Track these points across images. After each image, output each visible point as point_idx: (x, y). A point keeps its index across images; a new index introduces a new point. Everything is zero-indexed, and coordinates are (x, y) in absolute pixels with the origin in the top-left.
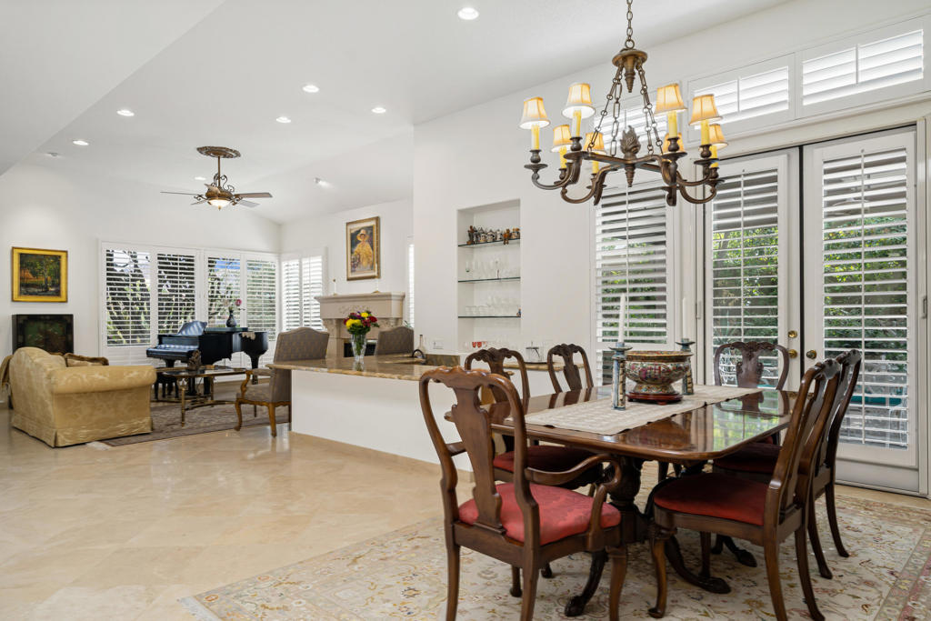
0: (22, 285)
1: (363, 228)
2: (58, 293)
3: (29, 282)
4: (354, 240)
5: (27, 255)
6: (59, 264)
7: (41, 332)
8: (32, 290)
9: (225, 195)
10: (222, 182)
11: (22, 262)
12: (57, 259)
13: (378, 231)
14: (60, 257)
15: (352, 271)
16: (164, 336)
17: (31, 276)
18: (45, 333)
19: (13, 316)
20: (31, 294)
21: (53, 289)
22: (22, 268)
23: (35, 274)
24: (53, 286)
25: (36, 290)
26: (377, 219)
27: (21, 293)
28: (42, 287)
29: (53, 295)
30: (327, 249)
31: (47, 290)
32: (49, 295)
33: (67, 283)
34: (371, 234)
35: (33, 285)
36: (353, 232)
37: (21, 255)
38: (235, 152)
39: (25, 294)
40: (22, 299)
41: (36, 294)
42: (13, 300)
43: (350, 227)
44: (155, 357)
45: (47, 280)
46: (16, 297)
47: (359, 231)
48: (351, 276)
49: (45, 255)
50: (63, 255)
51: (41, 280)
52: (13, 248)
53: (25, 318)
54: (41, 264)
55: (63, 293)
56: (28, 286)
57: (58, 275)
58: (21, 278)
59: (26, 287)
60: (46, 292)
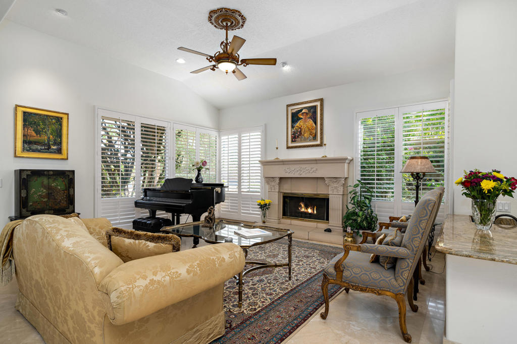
0: (25, 142)
1: (305, 108)
2: (59, 151)
3: (32, 139)
4: (295, 117)
5: (31, 114)
6: (61, 125)
7: (43, 186)
8: (34, 147)
11: (25, 120)
12: (59, 120)
13: (322, 110)
14: (61, 118)
15: (292, 141)
16: (148, 189)
17: (34, 134)
18: (49, 188)
19: (15, 171)
20: (34, 151)
21: (55, 147)
22: (25, 126)
23: (38, 132)
24: (55, 144)
25: (39, 147)
26: (321, 100)
27: (24, 150)
28: (45, 145)
29: (55, 153)
30: (266, 125)
31: (49, 148)
32: (51, 152)
34: (315, 113)
35: (36, 143)
36: (294, 111)
37: (25, 113)
39: (28, 151)
40: (26, 154)
41: (39, 151)
42: (16, 156)
43: (290, 108)
44: (141, 207)
45: (49, 138)
46: (19, 153)
47: (301, 110)
48: (290, 145)
49: (47, 116)
50: (65, 117)
51: (44, 138)
52: (17, 106)
53: (29, 173)
54: (44, 124)
55: (64, 151)
56: (30, 143)
57: (59, 135)
58: (24, 135)
59: (29, 144)
60: (48, 149)
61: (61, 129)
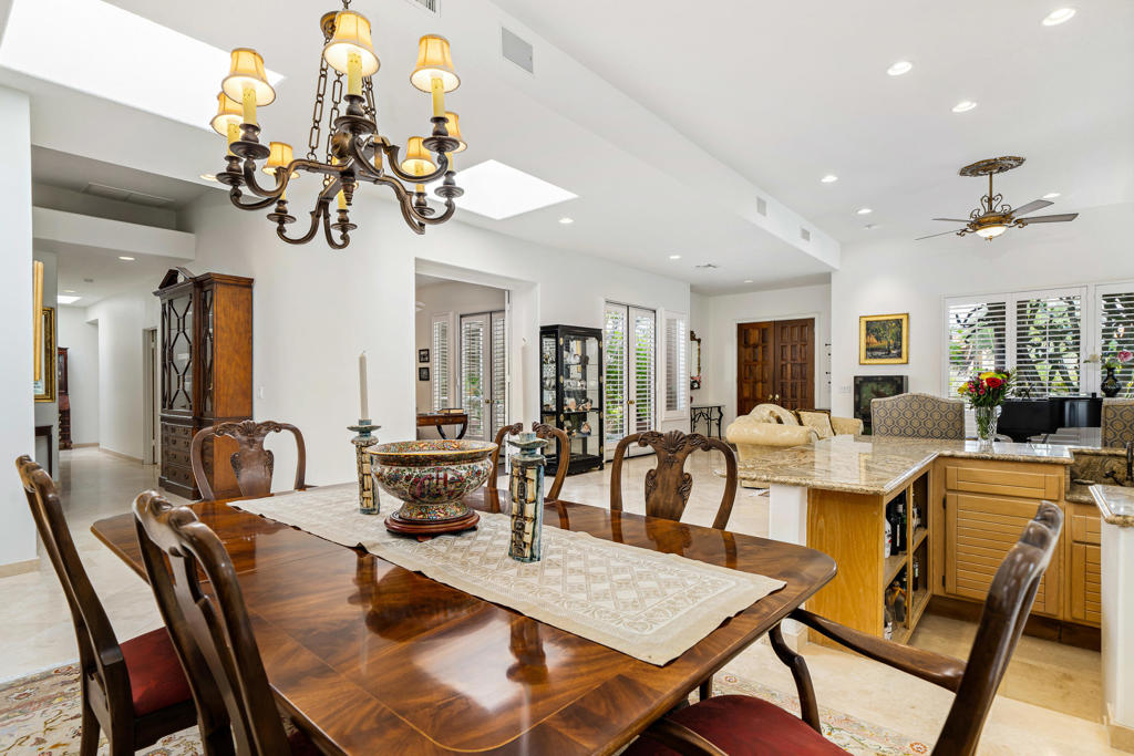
0: (867, 350)
2: (900, 355)
3: (873, 346)
5: (872, 322)
6: (901, 327)
8: (876, 353)
9: (1004, 219)
10: (994, 203)
11: (867, 329)
12: (899, 322)
14: (901, 320)
17: (875, 341)
20: (875, 357)
21: (895, 352)
22: (867, 334)
23: (878, 339)
24: (895, 348)
25: (880, 353)
27: (867, 357)
28: (885, 350)
29: (895, 357)
31: (890, 353)
32: (891, 357)
33: (908, 346)
35: (878, 349)
37: (868, 322)
38: (1010, 158)
39: (870, 358)
40: (868, 361)
41: (880, 357)
45: (889, 343)
49: (887, 320)
50: (905, 318)
51: (884, 343)
52: (861, 317)
53: (861, 380)
54: (885, 329)
55: (904, 355)
56: (873, 350)
57: (899, 338)
58: (867, 344)
59: (871, 351)
60: (888, 354)
61: (901, 332)
